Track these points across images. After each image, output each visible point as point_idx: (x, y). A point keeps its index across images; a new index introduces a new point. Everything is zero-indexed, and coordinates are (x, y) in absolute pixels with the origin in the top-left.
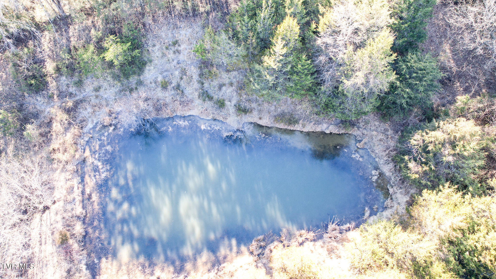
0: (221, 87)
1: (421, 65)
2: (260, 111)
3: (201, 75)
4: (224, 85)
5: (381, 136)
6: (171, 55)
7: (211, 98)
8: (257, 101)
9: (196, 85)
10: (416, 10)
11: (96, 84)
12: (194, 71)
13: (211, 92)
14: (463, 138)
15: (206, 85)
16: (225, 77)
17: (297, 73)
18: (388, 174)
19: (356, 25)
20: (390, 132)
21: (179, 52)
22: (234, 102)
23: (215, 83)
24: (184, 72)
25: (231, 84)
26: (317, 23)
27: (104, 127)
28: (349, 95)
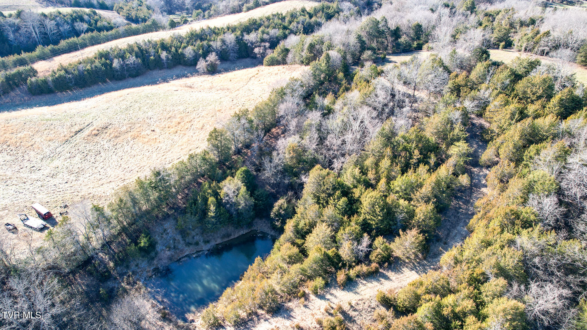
0: (193, 238)
1: (259, 193)
2: (214, 239)
3: (183, 237)
4: (194, 236)
5: (264, 225)
6: (165, 236)
7: (191, 244)
8: (211, 235)
9: (182, 242)
10: (249, 179)
11: (135, 263)
12: (179, 237)
13: (190, 242)
14: (282, 204)
15: (187, 240)
16: (193, 233)
17: (222, 214)
18: (274, 234)
19: (233, 190)
20: (266, 222)
21: (168, 233)
22: (202, 241)
23: (190, 237)
24: (174, 240)
25: (197, 234)
26: (220, 195)
27: (150, 277)
28: (243, 212)
